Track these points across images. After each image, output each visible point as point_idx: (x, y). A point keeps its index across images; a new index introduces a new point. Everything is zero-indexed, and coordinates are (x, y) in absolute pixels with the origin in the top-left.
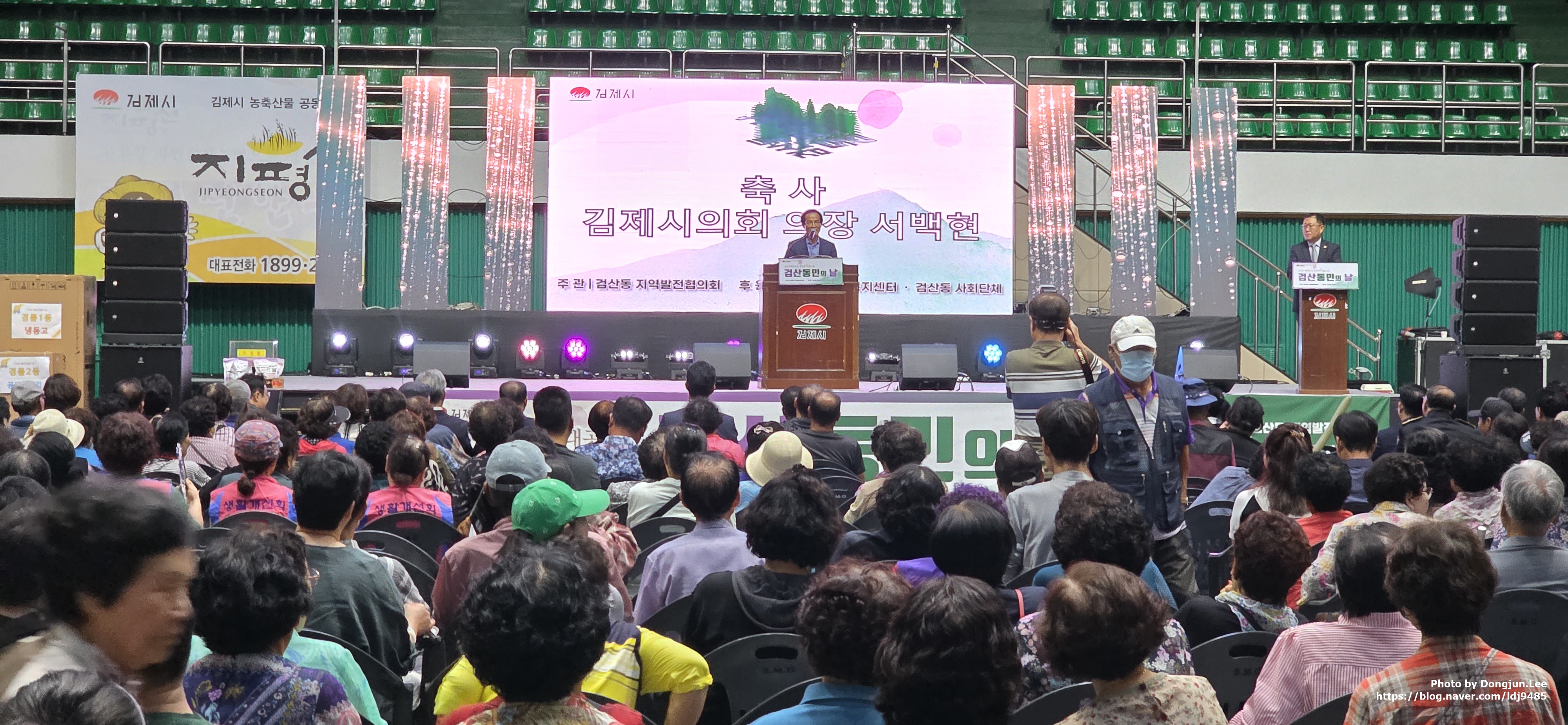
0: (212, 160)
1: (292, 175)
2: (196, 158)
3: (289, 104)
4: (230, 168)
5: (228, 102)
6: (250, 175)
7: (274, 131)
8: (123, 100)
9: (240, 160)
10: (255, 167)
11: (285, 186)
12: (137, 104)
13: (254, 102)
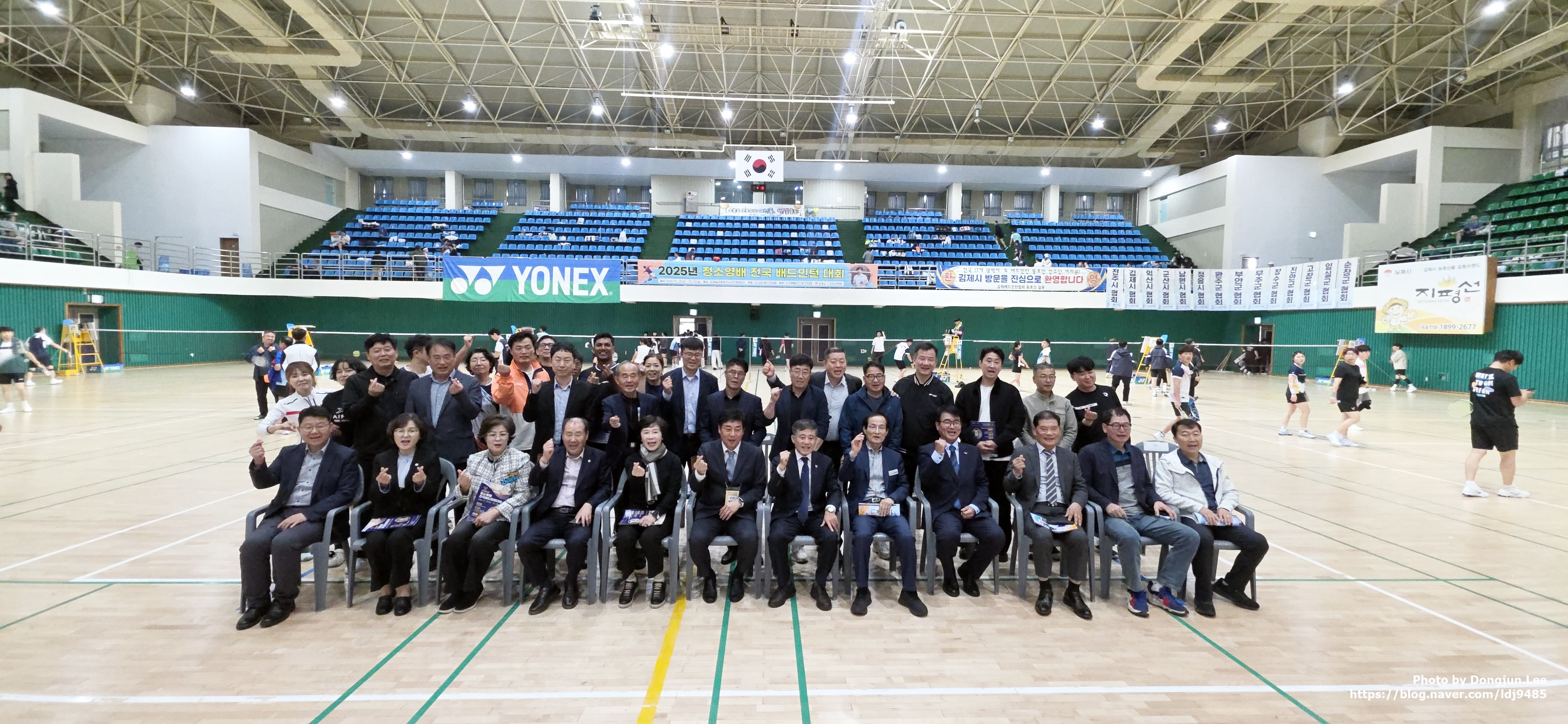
0: (1423, 291)
1: (1453, 294)
2: (1418, 290)
3: (1453, 268)
4: (1430, 293)
5: (1430, 269)
6: (1437, 294)
7: (1447, 278)
8: (1393, 272)
9: (1434, 290)
10: (1439, 292)
11: (1450, 298)
12: (1398, 273)
13: (1440, 269)
